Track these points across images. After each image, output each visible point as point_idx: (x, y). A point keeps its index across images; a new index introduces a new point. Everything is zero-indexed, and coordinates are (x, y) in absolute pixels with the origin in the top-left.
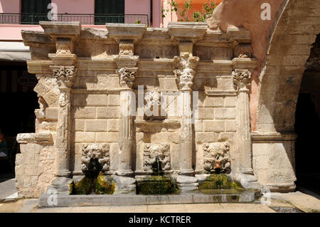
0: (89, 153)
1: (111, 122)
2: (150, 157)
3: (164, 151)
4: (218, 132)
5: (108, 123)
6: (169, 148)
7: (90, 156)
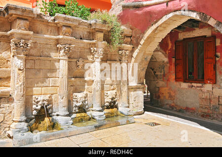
0: (40, 103)
1: (53, 80)
2: (77, 102)
3: (85, 98)
4: (112, 85)
5: (51, 81)
6: (87, 96)
7: (40, 105)
